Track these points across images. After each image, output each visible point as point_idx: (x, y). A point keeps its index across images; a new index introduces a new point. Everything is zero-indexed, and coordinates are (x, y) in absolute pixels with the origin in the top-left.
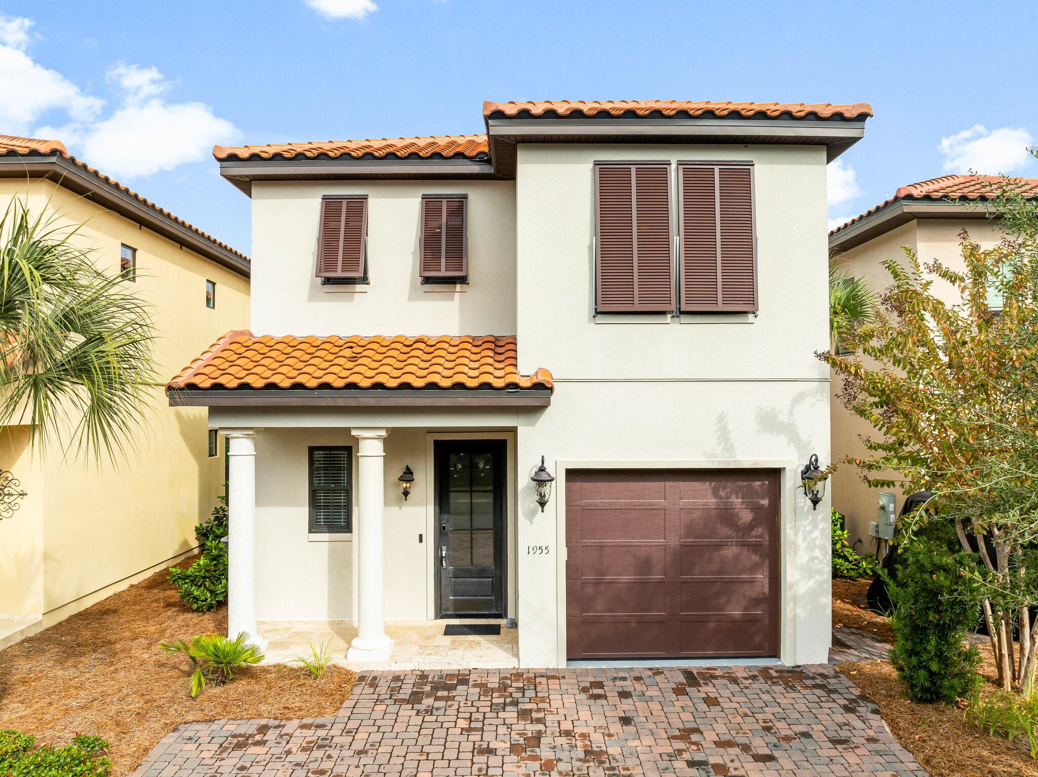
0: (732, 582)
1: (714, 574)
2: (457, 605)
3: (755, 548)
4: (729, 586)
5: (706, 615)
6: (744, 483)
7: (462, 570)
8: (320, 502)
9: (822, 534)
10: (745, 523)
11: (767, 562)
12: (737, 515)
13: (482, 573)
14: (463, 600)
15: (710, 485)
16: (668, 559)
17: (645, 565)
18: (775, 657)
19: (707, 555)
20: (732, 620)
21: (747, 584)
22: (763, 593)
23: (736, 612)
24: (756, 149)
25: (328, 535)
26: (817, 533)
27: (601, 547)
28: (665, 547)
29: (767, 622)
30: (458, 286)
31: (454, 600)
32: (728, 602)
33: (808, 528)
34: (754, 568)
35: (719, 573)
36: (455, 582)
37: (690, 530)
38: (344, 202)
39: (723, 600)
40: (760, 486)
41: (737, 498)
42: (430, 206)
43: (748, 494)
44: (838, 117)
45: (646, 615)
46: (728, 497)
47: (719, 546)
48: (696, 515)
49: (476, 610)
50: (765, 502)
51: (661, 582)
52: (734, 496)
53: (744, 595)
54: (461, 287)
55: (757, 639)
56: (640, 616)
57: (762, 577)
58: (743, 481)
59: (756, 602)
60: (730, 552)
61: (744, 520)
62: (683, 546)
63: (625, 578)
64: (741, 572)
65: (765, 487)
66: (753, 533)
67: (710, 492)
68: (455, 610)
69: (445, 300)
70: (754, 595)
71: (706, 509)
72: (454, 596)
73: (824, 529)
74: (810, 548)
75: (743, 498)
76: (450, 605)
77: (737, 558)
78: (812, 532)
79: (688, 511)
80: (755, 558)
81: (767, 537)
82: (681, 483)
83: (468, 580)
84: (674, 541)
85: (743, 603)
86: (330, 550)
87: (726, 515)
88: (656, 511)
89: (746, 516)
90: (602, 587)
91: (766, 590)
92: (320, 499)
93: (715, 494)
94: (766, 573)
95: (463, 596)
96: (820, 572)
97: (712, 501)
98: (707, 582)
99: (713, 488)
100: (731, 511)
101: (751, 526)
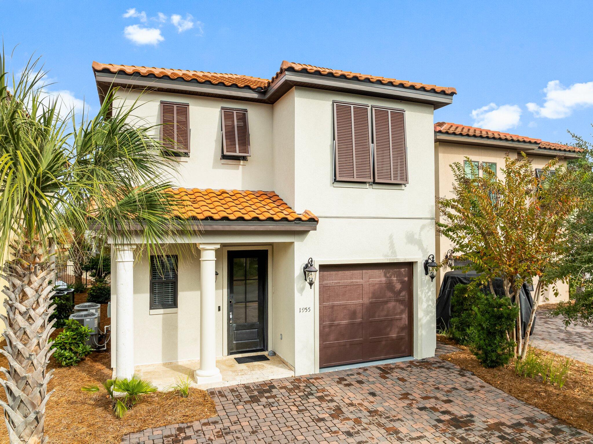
0: (392, 320)
1: (385, 317)
2: (238, 346)
3: (401, 302)
4: (390, 322)
5: (381, 338)
6: (397, 270)
7: (240, 325)
8: (156, 290)
9: (432, 293)
10: (397, 290)
11: (407, 309)
12: (394, 286)
13: (252, 326)
14: (242, 343)
15: (383, 271)
16: (364, 310)
17: (353, 314)
18: (410, 356)
19: (381, 307)
20: (392, 340)
21: (398, 321)
22: (405, 324)
23: (394, 335)
24: (405, 103)
25: (162, 310)
26: (430, 293)
27: (333, 307)
28: (363, 305)
29: (407, 339)
30: (242, 162)
31: (237, 344)
32: (391, 330)
33: (427, 291)
34: (402, 312)
35: (387, 316)
36: (237, 333)
37: (374, 295)
38: (175, 106)
39: (389, 329)
40: (405, 270)
41: (394, 277)
42: (227, 114)
43: (399, 275)
44: (443, 93)
45: (354, 341)
46: (391, 277)
47: (387, 302)
48: (377, 287)
49: (249, 348)
50: (406, 279)
51: (361, 323)
52: (393, 276)
53: (397, 326)
54: (243, 162)
55: (403, 348)
56: (350, 341)
57: (405, 316)
58: (396, 269)
59: (402, 329)
60: (391, 305)
61: (397, 289)
62: (371, 303)
63: (344, 322)
64: (396, 314)
65: (406, 271)
66: (401, 295)
67: (383, 274)
68: (237, 349)
69: (234, 169)
70: (402, 325)
71: (380, 283)
72: (236, 341)
73: (433, 291)
74: (428, 301)
75: (397, 277)
76: (234, 346)
77: (394, 308)
78: (428, 293)
79: (374, 285)
80: (402, 307)
81: (407, 296)
82: (370, 271)
83: (244, 331)
84: (366, 300)
85: (397, 330)
86: (164, 319)
87: (389, 286)
88: (358, 286)
89: (398, 286)
90: (333, 328)
91: (407, 323)
92: (156, 288)
93: (385, 276)
94: (407, 315)
95: (241, 340)
96: (431, 312)
97: (383, 279)
98: (381, 321)
99: (384, 273)
100: (392, 284)
101: (400, 291)
